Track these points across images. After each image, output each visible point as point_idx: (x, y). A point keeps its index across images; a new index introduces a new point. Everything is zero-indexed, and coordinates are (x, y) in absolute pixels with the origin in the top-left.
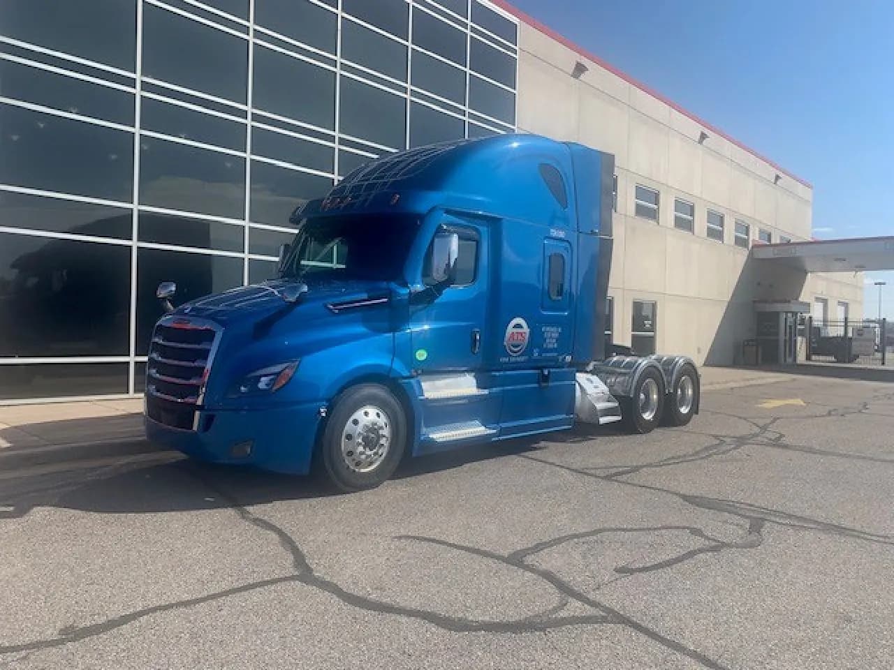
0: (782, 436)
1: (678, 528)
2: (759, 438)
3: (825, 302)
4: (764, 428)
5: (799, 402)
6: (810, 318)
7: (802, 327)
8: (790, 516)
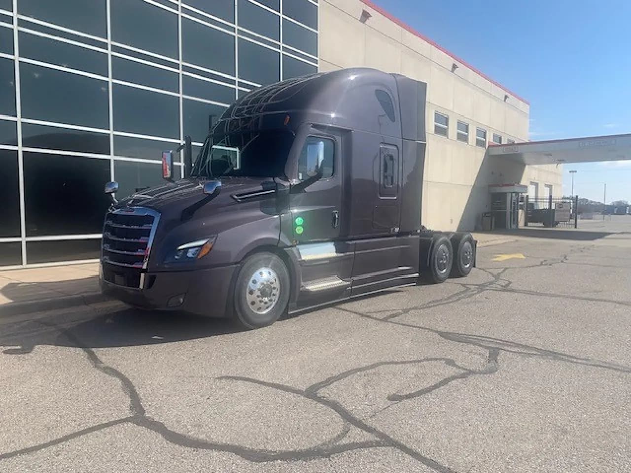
0: (510, 283)
1: (436, 359)
2: (494, 285)
3: (537, 185)
4: (497, 277)
5: (521, 256)
6: (527, 196)
7: (522, 203)
8: (518, 345)
